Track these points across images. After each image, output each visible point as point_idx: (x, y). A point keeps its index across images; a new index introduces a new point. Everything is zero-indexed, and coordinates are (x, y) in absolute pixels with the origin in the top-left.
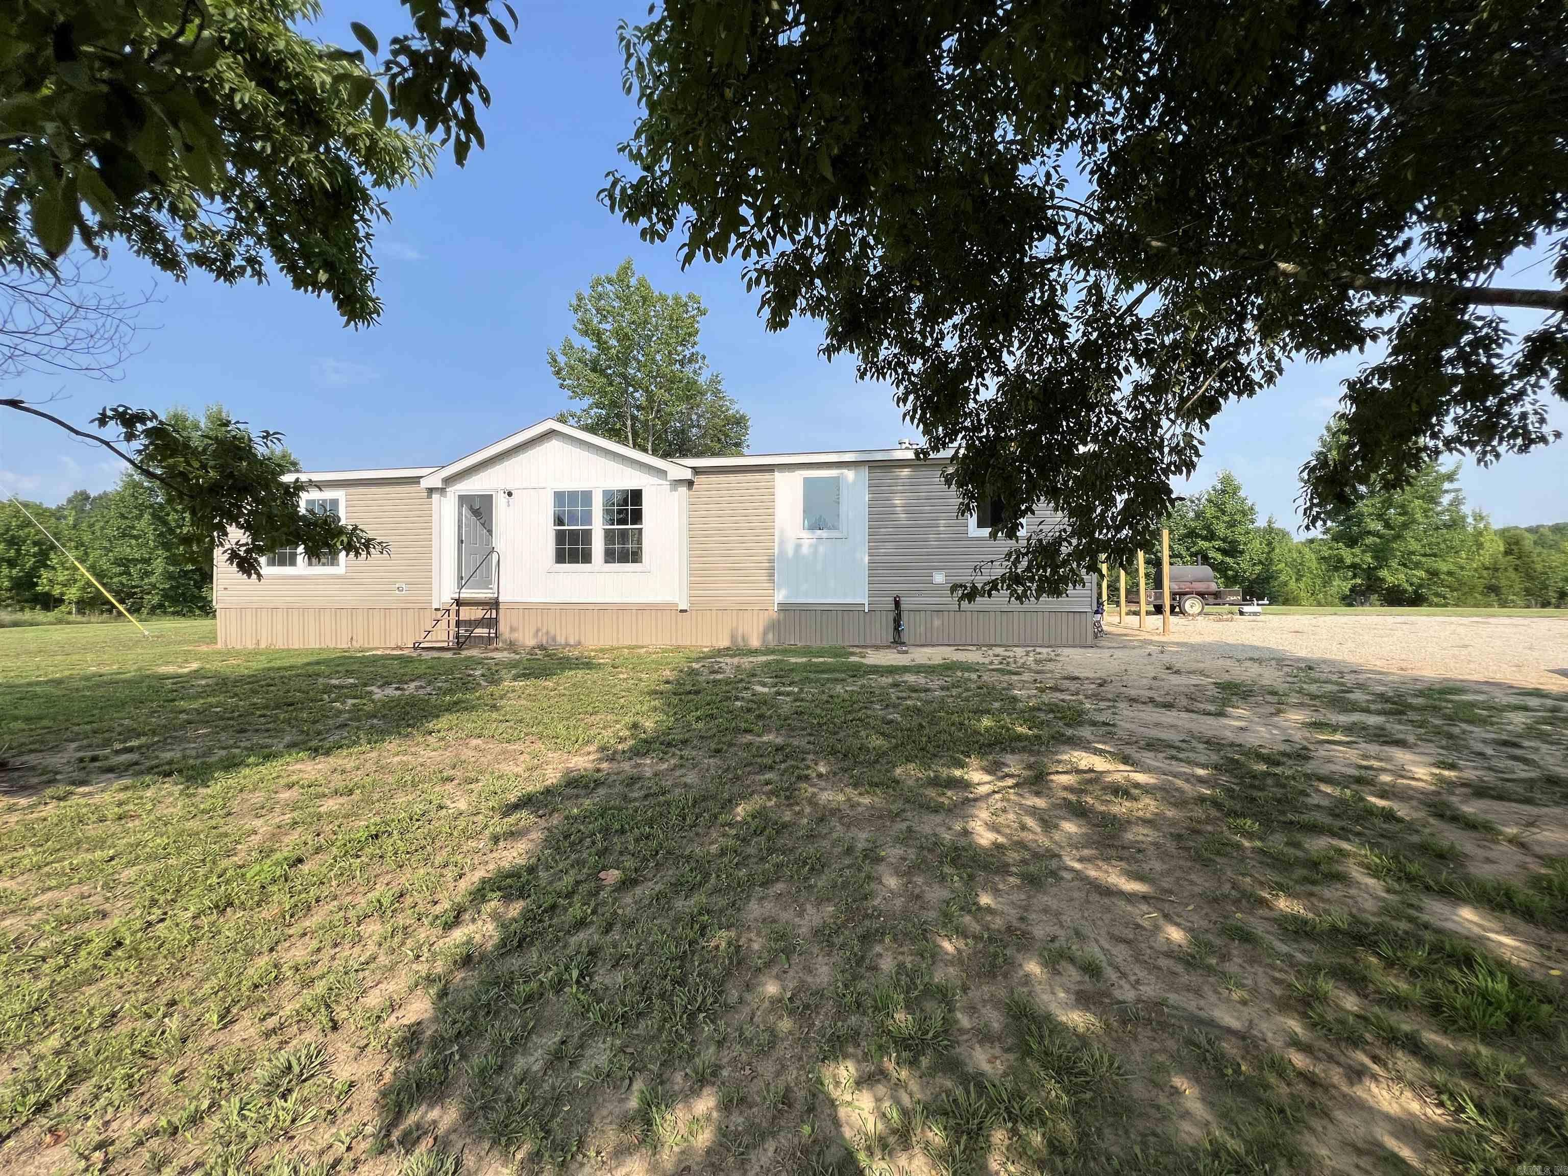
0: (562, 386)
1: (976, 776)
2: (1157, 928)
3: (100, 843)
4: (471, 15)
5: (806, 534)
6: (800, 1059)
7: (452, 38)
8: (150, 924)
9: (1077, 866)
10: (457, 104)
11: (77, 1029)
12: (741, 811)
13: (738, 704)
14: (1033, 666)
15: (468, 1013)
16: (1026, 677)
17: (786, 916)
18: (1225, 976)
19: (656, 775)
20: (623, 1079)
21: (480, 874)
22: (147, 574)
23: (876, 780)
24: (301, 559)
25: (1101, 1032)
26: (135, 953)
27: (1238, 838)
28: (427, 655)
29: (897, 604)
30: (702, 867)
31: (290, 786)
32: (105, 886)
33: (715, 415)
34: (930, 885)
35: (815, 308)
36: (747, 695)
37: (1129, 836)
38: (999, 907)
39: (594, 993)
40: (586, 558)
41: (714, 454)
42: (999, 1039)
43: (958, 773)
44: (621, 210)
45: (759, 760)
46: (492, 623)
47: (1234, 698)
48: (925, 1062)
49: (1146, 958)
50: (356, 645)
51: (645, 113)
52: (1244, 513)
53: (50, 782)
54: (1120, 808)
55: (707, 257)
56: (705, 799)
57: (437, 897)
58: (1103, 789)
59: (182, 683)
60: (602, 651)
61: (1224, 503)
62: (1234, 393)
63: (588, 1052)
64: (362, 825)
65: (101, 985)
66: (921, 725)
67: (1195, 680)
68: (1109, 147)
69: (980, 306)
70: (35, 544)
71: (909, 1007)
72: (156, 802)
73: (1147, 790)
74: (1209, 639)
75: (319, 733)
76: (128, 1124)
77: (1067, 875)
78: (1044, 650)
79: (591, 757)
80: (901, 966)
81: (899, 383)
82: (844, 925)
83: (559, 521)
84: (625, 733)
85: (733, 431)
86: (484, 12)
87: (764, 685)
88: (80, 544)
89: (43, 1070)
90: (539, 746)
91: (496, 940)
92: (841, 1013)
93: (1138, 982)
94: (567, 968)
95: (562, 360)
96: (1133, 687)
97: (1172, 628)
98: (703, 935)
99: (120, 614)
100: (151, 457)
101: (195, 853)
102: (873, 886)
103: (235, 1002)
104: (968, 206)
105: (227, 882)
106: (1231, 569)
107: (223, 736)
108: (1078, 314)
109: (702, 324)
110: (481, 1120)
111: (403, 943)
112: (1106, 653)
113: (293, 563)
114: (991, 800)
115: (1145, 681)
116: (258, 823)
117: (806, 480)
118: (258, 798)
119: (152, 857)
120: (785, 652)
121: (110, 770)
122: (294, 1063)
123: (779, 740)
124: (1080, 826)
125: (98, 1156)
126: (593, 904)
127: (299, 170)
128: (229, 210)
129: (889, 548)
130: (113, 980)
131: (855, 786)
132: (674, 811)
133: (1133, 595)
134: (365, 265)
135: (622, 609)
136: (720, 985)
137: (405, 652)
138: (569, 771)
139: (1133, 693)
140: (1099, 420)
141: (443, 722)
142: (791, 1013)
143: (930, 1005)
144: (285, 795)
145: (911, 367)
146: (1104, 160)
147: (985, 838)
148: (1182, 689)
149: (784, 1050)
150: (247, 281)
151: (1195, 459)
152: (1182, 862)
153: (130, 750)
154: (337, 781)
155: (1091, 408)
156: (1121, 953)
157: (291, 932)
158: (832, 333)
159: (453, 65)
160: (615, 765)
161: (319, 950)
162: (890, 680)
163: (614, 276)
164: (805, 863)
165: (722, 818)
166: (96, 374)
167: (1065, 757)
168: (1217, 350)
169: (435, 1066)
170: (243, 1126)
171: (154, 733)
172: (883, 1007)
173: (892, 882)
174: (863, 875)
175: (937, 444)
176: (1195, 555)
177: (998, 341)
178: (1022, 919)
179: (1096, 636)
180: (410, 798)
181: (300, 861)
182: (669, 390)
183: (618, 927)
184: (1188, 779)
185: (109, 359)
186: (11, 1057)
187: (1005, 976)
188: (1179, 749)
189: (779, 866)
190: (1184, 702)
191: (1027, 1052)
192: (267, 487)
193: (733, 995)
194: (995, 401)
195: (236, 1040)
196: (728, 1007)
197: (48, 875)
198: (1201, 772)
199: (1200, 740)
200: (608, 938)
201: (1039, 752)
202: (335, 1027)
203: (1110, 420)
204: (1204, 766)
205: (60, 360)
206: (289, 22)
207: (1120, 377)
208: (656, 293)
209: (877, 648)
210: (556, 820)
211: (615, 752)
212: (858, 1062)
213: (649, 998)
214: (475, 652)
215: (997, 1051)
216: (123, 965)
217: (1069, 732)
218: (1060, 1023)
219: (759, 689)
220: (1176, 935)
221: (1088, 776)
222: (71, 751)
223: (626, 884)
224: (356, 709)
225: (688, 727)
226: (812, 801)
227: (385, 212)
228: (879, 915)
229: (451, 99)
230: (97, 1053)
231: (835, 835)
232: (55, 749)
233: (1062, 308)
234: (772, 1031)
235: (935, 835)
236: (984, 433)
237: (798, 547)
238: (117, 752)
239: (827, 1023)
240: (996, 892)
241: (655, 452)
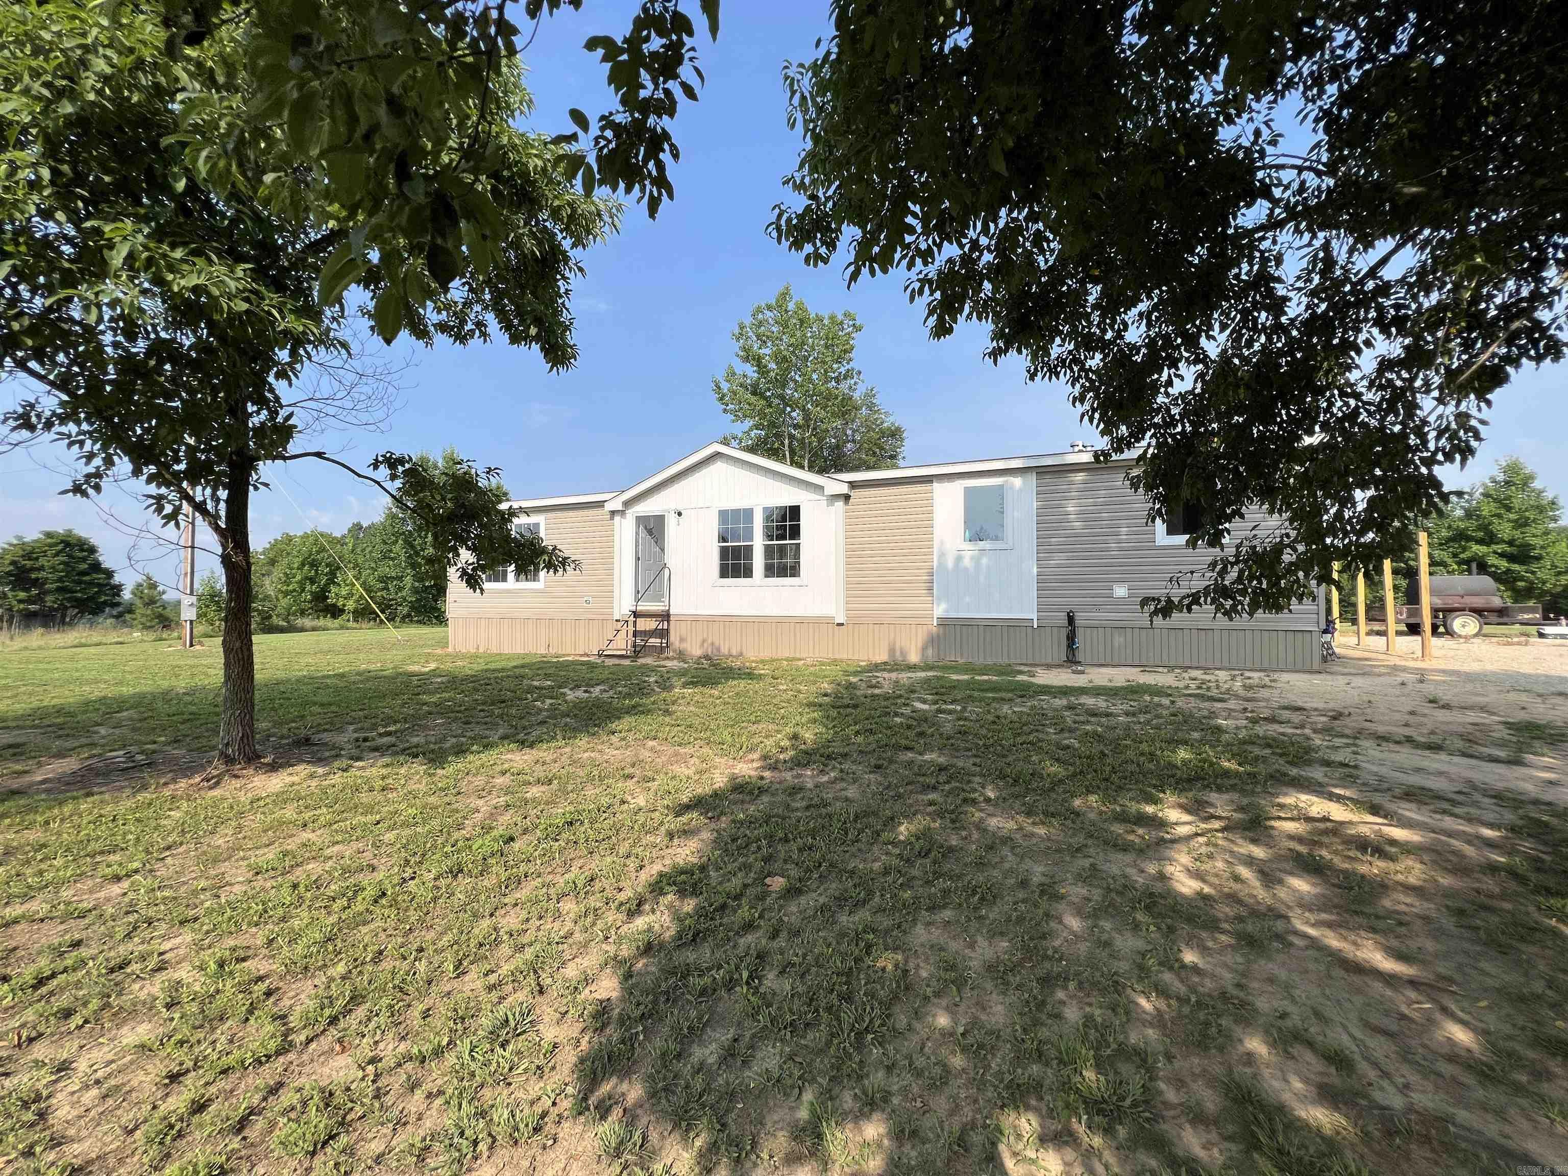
0: (725, 411)
1: (1173, 815)
2: (1431, 1021)
3: (369, 809)
4: (664, 82)
5: (968, 546)
6: (976, 1101)
7: (648, 107)
8: (404, 880)
9: (1312, 931)
10: (651, 165)
11: (356, 960)
12: (904, 830)
13: (898, 720)
14: (1242, 692)
15: (651, 997)
16: (1232, 704)
17: (954, 946)
18: (1543, 1100)
19: (816, 786)
20: (792, 1087)
21: (656, 868)
22: (400, 589)
23: (1052, 809)
24: (511, 576)
25: (1356, 1140)
26: (394, 904)
27: (1553, 922)
28: (609, 662)
29: (1071, 619)
30: (865, 883)
31: (504, 773)
32: (374, 844)
33: (869, 429)
34: (1120, 932)
35: (981, 311)
36: (907, 711)
37: (1387, 903)
38: (1208, 967)
39: (763, 996)
40: (748, 572)
41: (869, 468)
42: (1216, 1123)
43: (1150, 809)
44: (787, 240)
45: (921, 779)
46: (663, 634)
47: (1537, 744)
48: (1122, 1132)
49: (1418, 1058)
50: (553, 651)
51: (809, 145)
52: (1541, 509)
53: (338, 756)
54: (1373, 867)
55: (873, 273)
56: (866, 814)
57: (621, 885)
58: (1344, 843)
59: (424, 679)
60: (763, 662)
61: (1509, 498)
62: (1530, 358)
63: (759, 1055)
64: (561, 811)
65: (372, 926)
66: (1102, 752)
67: (1472, 717)
68: (1340, 87)
69: (1171, 290)
70: (327, 565)
71: (1099, 1067)
72: (408, 778)
73: (1407, 849)
74: (1489, 667)
75: (524, 728)
76: (391, 1047)
77: (1297, 941)
78: (1255, 675)
79: (755, 765)
80: (1089, 1020)
81: (1074, 381)
82: (1020, 964)
83: (723, 539)
84: (785, 743)
85: (888, 443)
86: (675, 76)
87: (924, 702)
88: (356, 565)
89: (334, 991)
90: (706, 750)
91: (672, 932)
92: (1019, 1059)
93: (1407, 1086)
94: (737, 968)
95: (725, 386)
96: (1382, 723)
97: (1435, 652)
98: (868, 954)
99: (382, 621)
100: (407, 493)
101: (436, 823)
102: (1053, 924)
103: (466, 956)
104: (1158, 181)
105: (459, 852)
106: (1522, 579)
107: (454, 726)
108: (1300, 284)
109: (858, 340)
110: (663, 1101)
111: (594, 924)
112: (1341, 680)
113: (504, 579)
114: (1193, 843)
115: (1397, 716)
116: (480, 802)
117: (967, 490)
118: (480, 781)
119: (405, 825)
120: (945, 668)
121: (376, 749)
122: (511, 1017)
123: (942, 760)
124: (1313, 885)
125: (370, 1069)
126: (760, 908)
127: (516, 245)
128: (464, 284)
129: (1058, 559)
130: (379, 923)
131: (1029, 814)
132: (837, 825)
133: (1376, 611)
134: (565, 317)
135: (781, 621)
136: (888, 1006)
137: (592, 659)
138: (733, 778)
139: (1381, 729)
140: (1331, 404)
141: (627, 721)
142: (964, 1050)
143: (1126, 1069)
144: (499, 781)
145: (1090, 363)
146: (1333, 104)
147: (1187, 886)
148: (1455, 728)
149: (959, 1088)
150: (476, 342)
151: (1474, 443)
152: (1466, 945)
153: (389, 734)
154: (539, 771)
155: (1319, 392)
156: (1380, 1047)
157: (506, 901)
158: (997, 335)
159: (649, 130)
160: (776, 774)
161: (528, 920)
162: (1064, 702)
163: (773, 302)
164: (974, 893)
165: (885, 836)
166: (372, 428)
167: (1289, 800)
168: (1502, 308)
169: (623, 1042)
170: (473, 1066)
171: (406, 722)
172: (1068, 1060)
173: (1074, 923)
174: (1041, 912)
175: (1120, 445)
176: (1468, 562)
177: (1194, 325)
178: (1239, 986)
179: (1325, 659)
180: (597, 791)
181: (512, 839)
182: (824, 408)
183: (784, 934)
184: (1471, 840)
185: (381, 414)
186: (313, 976)
187: (1221, 1049)
188: (1454, 803)
189: (946, 892)
190: (1459, 744)
191: (1254, 1145)
192: (488, 515)
193: (901, 1020)
194: (1192, 392)
195: (467, 988)
196: (897, 1033)
197: (336, 831)
198: (1488, 833)
199: (1486, 793)
200: (775, 944)
201: (1253, 792)
202: (541, 992)
203: (1346, 404)
204: (1491, 826)
205: (350, 419)
206: (510, 120)
207: (1359, 352)
208: (813, 316)
209: (1049, 666)
210: (724, 822)
211: (777, 761)
212: (1042, 1116)
213: (817, 1010)
214: (649, 661)
215: (1214, 1136)
216: (386, 912)
217: (1294, 772)
218: (1299, 1119)
219: (919, 705)
220: (1461, 1035)
221: (1321, 826)
222: (350, 733)
223: (792, 892)
224: (553, 709)
225: (846, 741)
226: (980, 827)
227: (581, 269)
228: (1061, 959)
229: (646, 161)
230: (370, 983)
231: (1007, 866)
232: (341, 730)
233: (1279, 280)
234: (945, 1067)
235: (1125, 876)
236: (1179, 429)
237: (959, 559)
238: (381, 735)
239: (1005, 1068)
240: (1204, 950)
241: (811, 468)
